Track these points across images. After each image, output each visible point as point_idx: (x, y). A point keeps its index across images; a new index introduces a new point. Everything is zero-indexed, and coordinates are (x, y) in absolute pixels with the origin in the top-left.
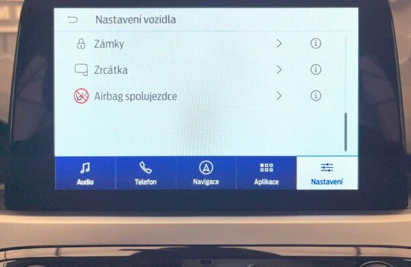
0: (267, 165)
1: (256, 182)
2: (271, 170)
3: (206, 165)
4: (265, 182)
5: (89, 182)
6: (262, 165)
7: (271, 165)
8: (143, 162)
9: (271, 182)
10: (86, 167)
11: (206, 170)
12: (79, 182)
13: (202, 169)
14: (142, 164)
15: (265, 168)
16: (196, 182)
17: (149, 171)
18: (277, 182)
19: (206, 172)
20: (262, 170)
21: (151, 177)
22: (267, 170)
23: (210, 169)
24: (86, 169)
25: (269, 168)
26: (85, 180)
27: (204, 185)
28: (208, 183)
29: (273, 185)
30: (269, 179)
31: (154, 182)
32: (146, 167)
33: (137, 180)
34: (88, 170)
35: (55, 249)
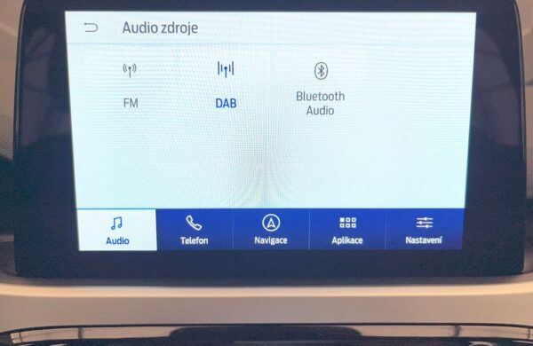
0: (348, 219)
1: (335, 240)
2: (354, 226)
3: (271, 220)
4: (345, 240)
6: (342, 220)
7: (354, 220)
8: (190, 216)
9: (353, 241)
11: (271, 226)
13: (266, 224)
14: (189, 219)
15: (346, 223)
16: (259, 240)
17: (198, 227)
18: (361, 241)
19: (271, 228)
20: (342, 226)
21: (201, 234)
22: (348, 226)
23: (276, 225)
25: (351, 223)
27: (269, 244)
28: (273, 241)
29: (355, 244)
30: (350, 237)
31: (204, 241)
32: (194, 222)
33: (183, 238)
35: (77, 329)
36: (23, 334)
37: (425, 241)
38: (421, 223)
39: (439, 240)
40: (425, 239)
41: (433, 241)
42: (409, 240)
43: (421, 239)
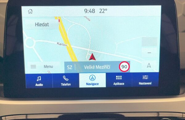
0: (119, 76)
1: (114, 84)
2: (121, 79)
4: (118, 84)
5: (41, 85)
7: (121, 76)
8: (64, 76)
9: (121, 84)
10: (39, 78)
12: (37, 85)
14: (64, 77)
17: (67, 80)
18: (123, 84)
20: (117, 79)
21: (68, 82)
22: (119, 79)
24: (39, 79)
26: (39, 84)
29: (121, 85)
30: (120, 82)
31: (69, 84)
32: (66, 78)
33: (62, 84)
34: (40, 80)
35: (25, 115)
36: (7, 117)
37: (146, 84)
38: (144, 77)
39: (150, 83)
40: (146, 83)
41: (148, 83)
42: (140, 83)
43: (144, 83)
